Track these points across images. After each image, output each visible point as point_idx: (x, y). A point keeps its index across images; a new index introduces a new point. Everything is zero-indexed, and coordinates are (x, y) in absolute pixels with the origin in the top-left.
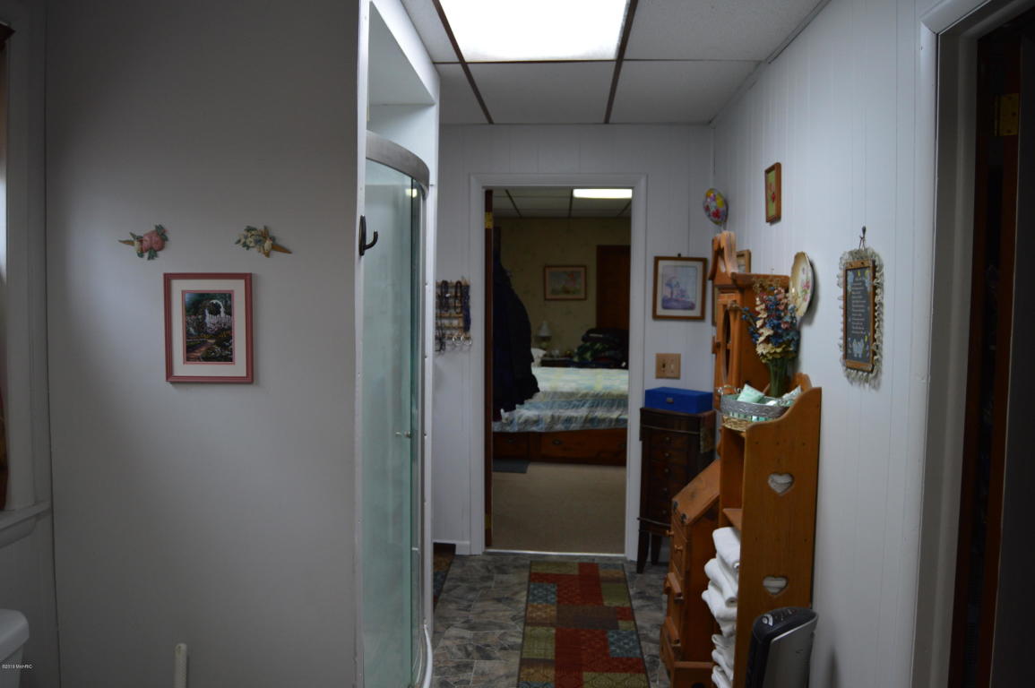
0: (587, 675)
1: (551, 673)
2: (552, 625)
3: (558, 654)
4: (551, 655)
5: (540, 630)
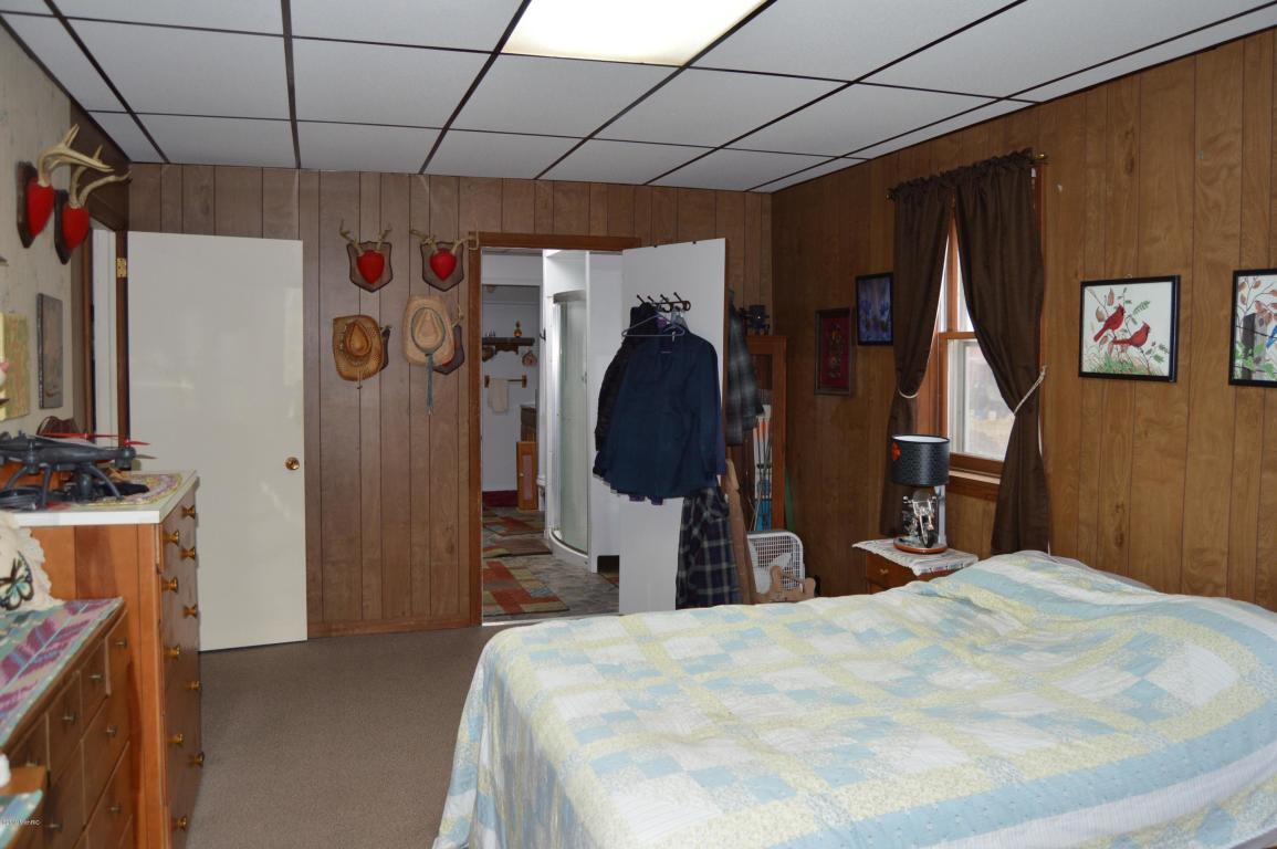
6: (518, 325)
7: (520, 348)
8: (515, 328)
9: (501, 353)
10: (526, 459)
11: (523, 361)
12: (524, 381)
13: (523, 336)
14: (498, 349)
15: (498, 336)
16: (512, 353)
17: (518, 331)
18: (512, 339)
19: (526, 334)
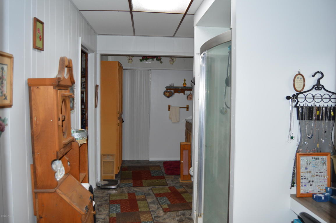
0: (127, 198)
1: (137, 198)
2: (141, 212)
3: (137, 203)
4: (139, 202)
5: (144, 210)
6: (185, 80)
7: (186, 92)
8: (183, 82)
9: (176, 94)
10: (186, 152)
11: (187, 98)
12: (188, 108)
13: (187, 86)
14: (175, 92)
15: (175, 85)
16: (182, 94)
17: (185, 84)
18: (182, 87)
19: (188, 85)
